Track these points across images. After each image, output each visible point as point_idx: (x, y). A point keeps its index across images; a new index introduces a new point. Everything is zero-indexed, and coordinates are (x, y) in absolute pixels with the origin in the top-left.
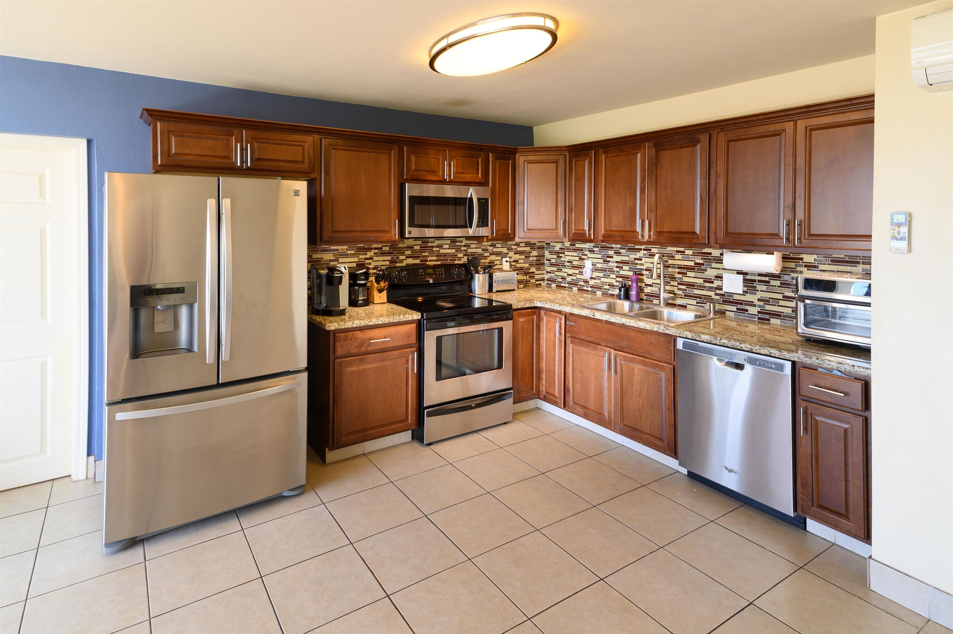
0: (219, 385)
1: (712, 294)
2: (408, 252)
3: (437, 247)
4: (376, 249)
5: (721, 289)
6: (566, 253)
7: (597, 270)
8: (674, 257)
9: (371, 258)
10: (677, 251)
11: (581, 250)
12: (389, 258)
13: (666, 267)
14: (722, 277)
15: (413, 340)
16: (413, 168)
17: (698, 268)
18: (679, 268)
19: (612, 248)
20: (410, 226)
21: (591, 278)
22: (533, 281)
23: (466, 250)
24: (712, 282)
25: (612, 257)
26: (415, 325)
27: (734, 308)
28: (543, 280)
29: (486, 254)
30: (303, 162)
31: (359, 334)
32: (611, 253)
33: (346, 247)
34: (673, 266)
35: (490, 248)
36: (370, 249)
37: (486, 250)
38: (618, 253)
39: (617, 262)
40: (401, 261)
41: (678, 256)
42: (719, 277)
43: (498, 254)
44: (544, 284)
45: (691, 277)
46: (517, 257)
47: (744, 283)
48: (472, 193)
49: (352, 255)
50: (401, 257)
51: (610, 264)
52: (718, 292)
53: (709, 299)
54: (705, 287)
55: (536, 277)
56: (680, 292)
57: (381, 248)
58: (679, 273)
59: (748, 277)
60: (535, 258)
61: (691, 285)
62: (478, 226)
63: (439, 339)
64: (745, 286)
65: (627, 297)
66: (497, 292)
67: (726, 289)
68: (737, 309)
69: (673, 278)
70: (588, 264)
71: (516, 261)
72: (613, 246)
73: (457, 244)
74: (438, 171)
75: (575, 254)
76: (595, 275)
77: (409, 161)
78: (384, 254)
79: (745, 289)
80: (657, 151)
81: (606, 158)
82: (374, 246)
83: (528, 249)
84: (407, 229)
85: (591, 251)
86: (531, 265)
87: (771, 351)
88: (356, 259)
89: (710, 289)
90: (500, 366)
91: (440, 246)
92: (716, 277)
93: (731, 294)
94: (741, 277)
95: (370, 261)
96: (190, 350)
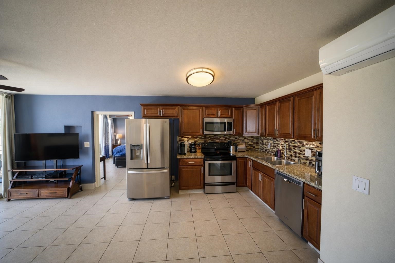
0: (147, 169)
1: (302, 156)
2: (210, 139)
3: (219, 137)
4: (199, 137)
5: (305, 155)
6: (265, 140)
7: (272, 146)
8: (292, 142)
9: (198, 140)
10: (293, 140)
11: (268, 139)
12: (204, 140)
13: (289, 146)
14: (305, 150)
15: (202, 163)
16: (207, 114)
17: (298, 147)
18: (294, 146)
19: (275, 139)
20: (205, 131)
21: (270, 149)
22: (254, 149)
23: (229, 138)
24: (302, 152)
25: (275, 142)
26: (203, 159)
27: (308, 162)
28: (259, 149)
29: (236, 140)
30: (175, 114)
31: (186, 160)
32: (275, 140)
33: (191, 137)
34: (292, 146)
35: (238, 138)
36: (198, 138)
37: (236, 138)
38: (277, 141)
39: (277, 144)
40: (208, 141)
41: (293, 142)
42: (304, 150)
43: (241, 140)
44: (259, 150)
45: (296, 150)
46: (248, 141)
47: (312, 153)
48: (226, 120)
49: (193, 139)
50: (207, 140)
51: (275, 144)
52: (304, 156)
53: (301, 158)
54: (300, 154)
55: (256, 148)
56: (293, 155)
57: (201, 137)
58: (293, 148)
59: (313, 151)
60: (255, 142)
61: (296, 153)
62: (228, 131)
63: (210, 164)
64: (312, 154)
65: (277, 156)
66: (238, 152)
67: (306, 155)
68: (310, 162)
69: (291, 150)
70: (269, 144)
71: (248, 142)
72: (276, 138)
73: (226, 136)
74: (215, 114)
75: (266, 140)
76: (271, 148)
77: (205, 112)
78: (202, 139)
79: (312, 155)
80: (280, 105)
81: (268, 107)
82: (199, 136)
83: (253, 138)
84: (204, 132)
85: (270, 140)
86: (254, 144)
87: (297, 177)
88: (194, 140)
89: (302, 154)
90: (231, 174)
91: (220, 137)
92: (303, 150)
93: (307, 157)
94: (311, 150)
95: (198, 141)
96: (142, 159)
